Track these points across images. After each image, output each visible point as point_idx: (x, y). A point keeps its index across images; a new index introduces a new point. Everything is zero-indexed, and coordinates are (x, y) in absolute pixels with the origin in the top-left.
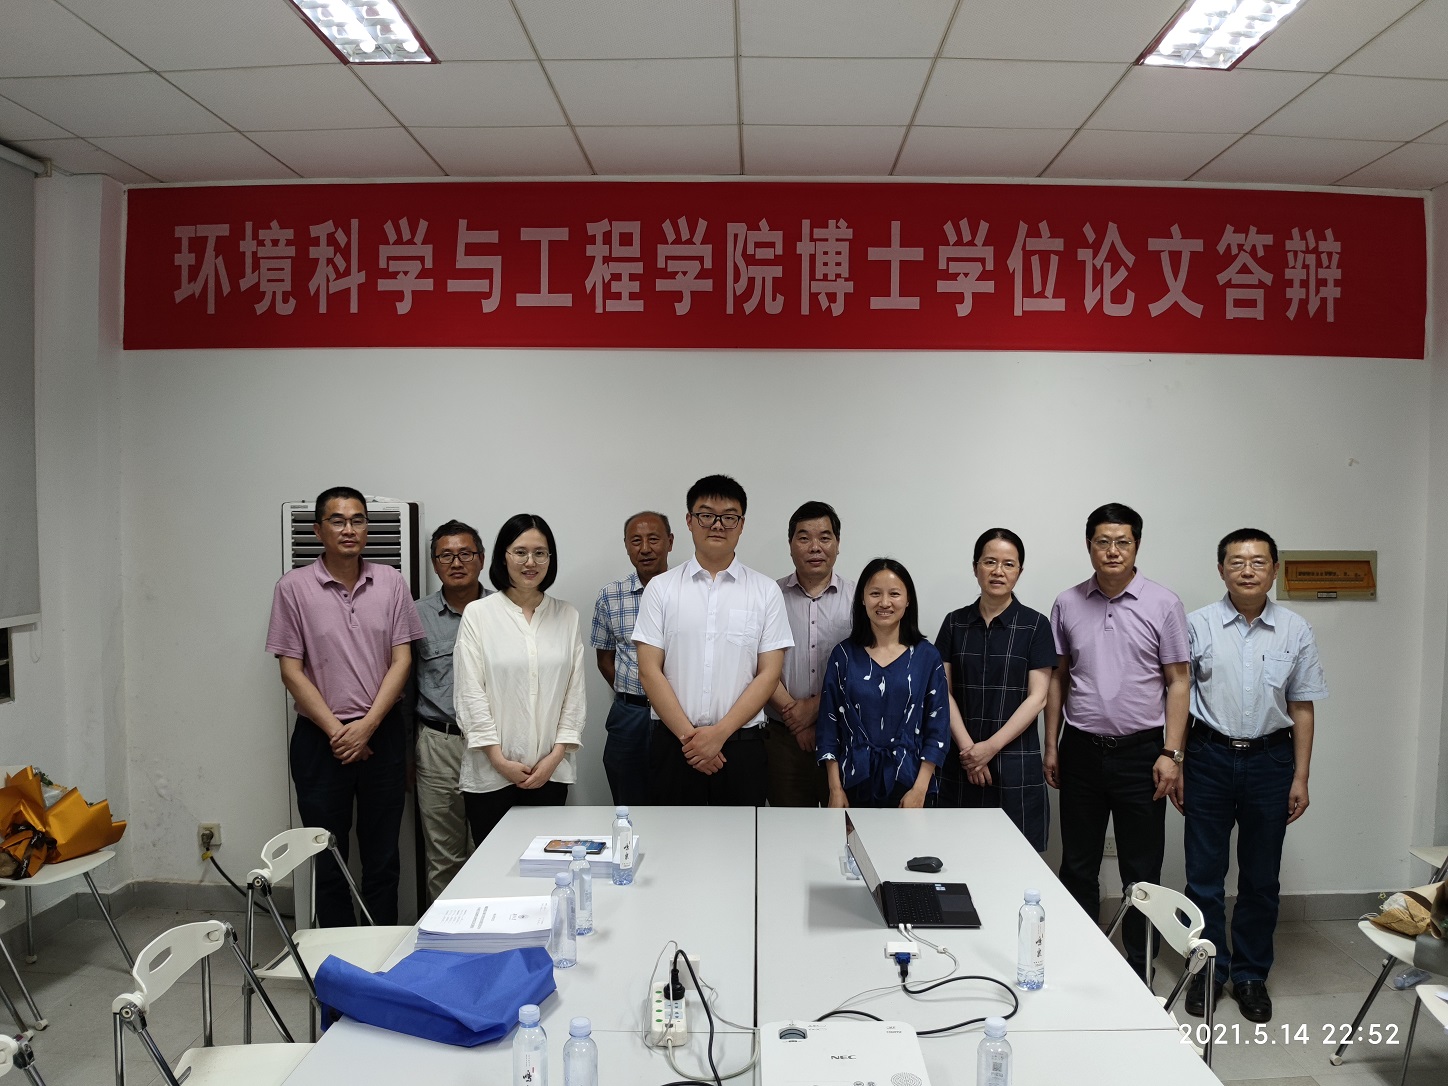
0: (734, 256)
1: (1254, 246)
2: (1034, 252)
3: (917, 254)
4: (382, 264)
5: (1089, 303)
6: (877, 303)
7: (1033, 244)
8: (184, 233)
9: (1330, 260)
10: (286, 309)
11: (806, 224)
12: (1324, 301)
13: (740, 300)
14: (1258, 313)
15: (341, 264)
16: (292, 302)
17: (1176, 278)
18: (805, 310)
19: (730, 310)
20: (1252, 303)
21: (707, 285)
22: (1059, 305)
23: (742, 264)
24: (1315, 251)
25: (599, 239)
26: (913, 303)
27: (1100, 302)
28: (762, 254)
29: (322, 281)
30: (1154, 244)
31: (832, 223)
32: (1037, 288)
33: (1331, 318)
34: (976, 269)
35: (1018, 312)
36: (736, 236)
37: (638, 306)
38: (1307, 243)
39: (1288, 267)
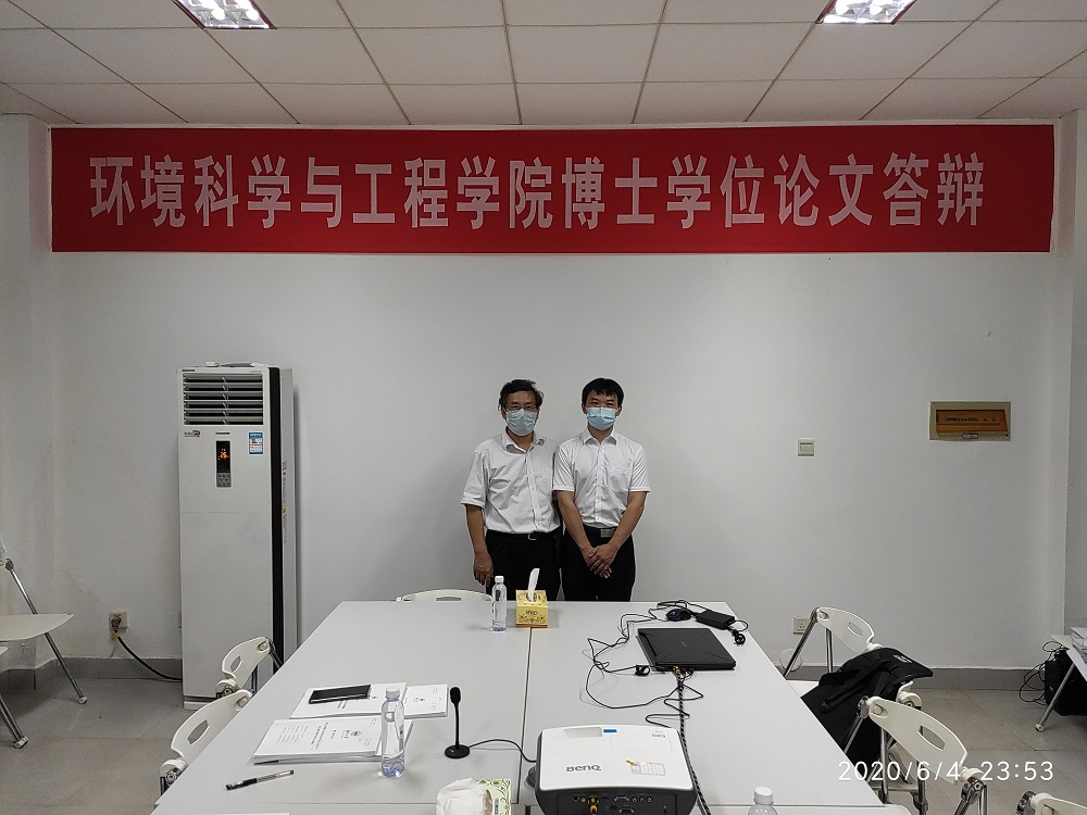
0: (515, 185)
1: (913, 169)
2: (741, 180)
3: (652, 182)
4: (252, 190)
5: (783, 218)
6: (622, 219)
7: (740, 173)
8: (97, 163)
9: (974, 176)
10: (179, 223)
11: (569, 160)
12: (968, 209)
13: (520, 218)
14: (916, 220)
15: (220, 191)
16: (183, 217)
17: (850, 193)
18: (568, 225)
20: (911, 213)
21: (495, 207)
22: (760, 218)
23: (521, 191)
24: (963, 170)
25: (414, 173)
26: (649, 219)
27: (792, 214)
28: (536, 183)
29: (205, 203)
30: (834, 170)
31: (588, 160)
32: (743, 206)
33: (973, 222)
34: (698, 192)
35: (728, 225)
36: (516, 170)
37: (444, 222)
39: (940, 184)
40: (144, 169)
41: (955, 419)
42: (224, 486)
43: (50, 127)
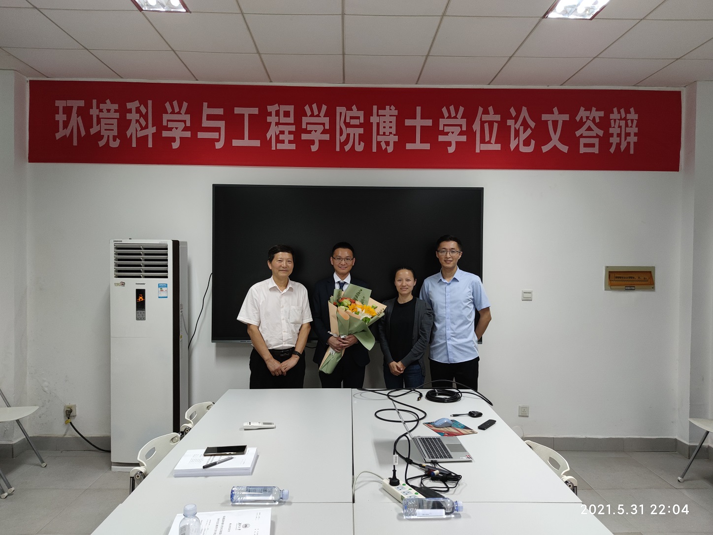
0: (340, 123)
1: (594, 117)
2: (486, 122)
3: (429, 123)
4: (165, 123)
5: (513, 146)
6: (409, 146)
7: (486, 118)
8: (60, 104)
9: (632, 123)
10: (115, 144)
11: (375, 108)
12: (629, 143)
13: (343, 144)
14: (596, 150)
15: (144, 123)
16: (118, 140)
17: (555, 132)
18: (374, 150)
19: (338, 149)
20: (593, 145)
21: (327, 137)
22: (498, 147)
23: (344, 127)
24: (625, 119)
25: (274, 114)
26: (427, 146)
27: (518, 145)
28: (353, 122)
29: (133, 131)
30: (545, 117)
31: (388, 107)
32: (487, 139)
33: (632, 152)
34: (458, 129)
35: (478, 151)
36: (341, 113)
37: (293, 147)
38: (621, 116)
39: (611, 127)
40: (92, 108)
41: (620, 277)
42: (141, 319)
43: (28, 79)
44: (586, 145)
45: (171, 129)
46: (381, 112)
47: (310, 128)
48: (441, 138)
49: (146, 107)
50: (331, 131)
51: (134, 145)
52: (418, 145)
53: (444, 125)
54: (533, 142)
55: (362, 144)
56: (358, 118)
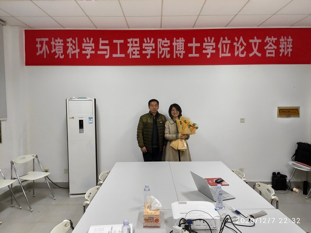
0: (159, 46)
1: (273, 41)
2: (224, 44)
3: (199, 45)
4: (83, 48)
5: (236, 54)
6: (190, 55)
7: (224, 42)
8: (38, 40)
9: (290, 43)
10: (62, 57)
11: (175, 39)
12: (288, 52)
14: (273, 55)
15: (74, 48)
17: (255, 47)
18: (175, 57)
19: (159, 57)
20: (272, 53)
21: (153, 52)
22: (229, 55)
23: (161, 47)
24: (287, 41)
25: (130, 42)
26: (198, 55)
27: (238, 54)
28: (165, 45)
29: (70, 51)
30: (251, 41)
31: (180, 38)
32: (225, 51)
33: (290, 56)
34: (211, 48)
35: (220, 57)
36: (160, 41)
37: (139, 57)
38: (285, 40)
39: (280, 45)
40: (52, 41)
41: (284, 112)
43: (24, 29)
44: (269, 53)
45: (86, 50)
46: (177, 41)
47: (146, 48)
48: (204, 52)
49: (75, 40)
50: (156, 49)
51: (70, 57)
52: (194, 55)
53: (205, 46)
54: (245, 52)
55: (169, 55)
56: (167, 43)
